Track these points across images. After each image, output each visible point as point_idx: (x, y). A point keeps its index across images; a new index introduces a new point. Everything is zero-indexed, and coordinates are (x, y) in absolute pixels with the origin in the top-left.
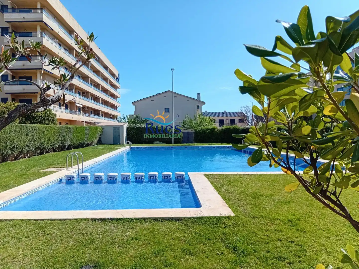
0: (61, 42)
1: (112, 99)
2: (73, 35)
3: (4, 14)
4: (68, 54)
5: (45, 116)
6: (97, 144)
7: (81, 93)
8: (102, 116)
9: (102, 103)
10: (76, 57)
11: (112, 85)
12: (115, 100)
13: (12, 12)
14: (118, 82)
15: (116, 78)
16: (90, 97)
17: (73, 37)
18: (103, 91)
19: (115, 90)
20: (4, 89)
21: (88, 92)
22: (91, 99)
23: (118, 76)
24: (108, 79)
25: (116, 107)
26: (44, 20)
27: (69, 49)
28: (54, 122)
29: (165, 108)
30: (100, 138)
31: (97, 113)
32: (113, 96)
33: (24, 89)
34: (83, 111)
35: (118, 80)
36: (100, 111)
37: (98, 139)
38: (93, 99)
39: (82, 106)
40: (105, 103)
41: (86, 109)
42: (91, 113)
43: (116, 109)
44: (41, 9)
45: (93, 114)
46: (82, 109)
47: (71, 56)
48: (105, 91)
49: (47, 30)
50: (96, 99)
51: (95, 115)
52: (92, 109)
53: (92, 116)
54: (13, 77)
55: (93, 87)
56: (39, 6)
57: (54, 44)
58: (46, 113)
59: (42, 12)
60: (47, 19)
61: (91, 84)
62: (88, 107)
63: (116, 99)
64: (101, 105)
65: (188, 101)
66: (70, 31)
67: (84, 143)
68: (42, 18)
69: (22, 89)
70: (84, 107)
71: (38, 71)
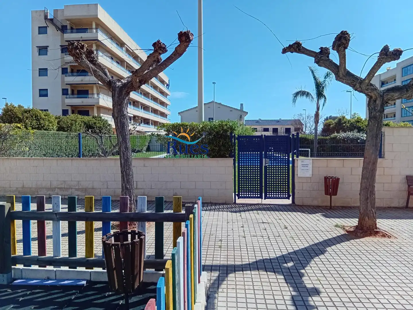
0: (113, 56)
1: (162, 106)
2: (124, 48)
3: (65, 34)
4: (119, 66)
5: (103, 126)
6: (146, 151)
7: (132, 103)
8: (152, 125)
9: (152, 112)
10: (127, 68)
11: (162, 93)
12: (166, 109)
13: (70, 32)
14: (168, 89)
15: (166, 85)
16: (140, 107)
17: (124, 50)
18: (153, 99)
19: (165, 98)
20: (66, 102)
21: (138, 102)
22: (141, 108)
23: (168, 83)
24: (158, 87)
25: (166, 115)
26: (99, 39)
27: (121, 62)
28: (110, 132)
29: (209, 118)
30: (149, 146)
31: (146, 121)
32: (162, 103)
33: (83, 102)
34: (133, 120)
35: (168, 87)
36: (150, 119)
37: (147, 147)
38: (143, 108)
39: (132, 116)
40: (155, 111)
41: (137, 118)
42: (141, 122)
43: (166, 117)
44: (96, 28)
45: (143, 123)
46: (132, 119)
47: (122, 68)
48: (155, 99)
49: (102, 47)
50: (146, 108)
51: (145, 124)
52: (142, 118)
53: (142, 125)
54: (73, 91)
55: (143, 96)
56: (94, 26)
57: (108, 58)
58: (104, 124)
59: (97, 32)
60: (102, 37)
61: (141, 93)
62: (138, 117)
63: (166, 107)
64: (151, 113)
65: (231, 111)
66: (121, 44)
67: (135, 150)
68: (97, 37)
69: (81, 102)
70: (135, 117)
71: (94, 86)
